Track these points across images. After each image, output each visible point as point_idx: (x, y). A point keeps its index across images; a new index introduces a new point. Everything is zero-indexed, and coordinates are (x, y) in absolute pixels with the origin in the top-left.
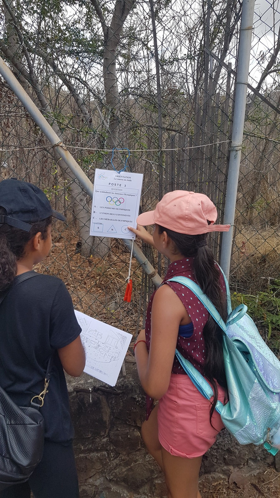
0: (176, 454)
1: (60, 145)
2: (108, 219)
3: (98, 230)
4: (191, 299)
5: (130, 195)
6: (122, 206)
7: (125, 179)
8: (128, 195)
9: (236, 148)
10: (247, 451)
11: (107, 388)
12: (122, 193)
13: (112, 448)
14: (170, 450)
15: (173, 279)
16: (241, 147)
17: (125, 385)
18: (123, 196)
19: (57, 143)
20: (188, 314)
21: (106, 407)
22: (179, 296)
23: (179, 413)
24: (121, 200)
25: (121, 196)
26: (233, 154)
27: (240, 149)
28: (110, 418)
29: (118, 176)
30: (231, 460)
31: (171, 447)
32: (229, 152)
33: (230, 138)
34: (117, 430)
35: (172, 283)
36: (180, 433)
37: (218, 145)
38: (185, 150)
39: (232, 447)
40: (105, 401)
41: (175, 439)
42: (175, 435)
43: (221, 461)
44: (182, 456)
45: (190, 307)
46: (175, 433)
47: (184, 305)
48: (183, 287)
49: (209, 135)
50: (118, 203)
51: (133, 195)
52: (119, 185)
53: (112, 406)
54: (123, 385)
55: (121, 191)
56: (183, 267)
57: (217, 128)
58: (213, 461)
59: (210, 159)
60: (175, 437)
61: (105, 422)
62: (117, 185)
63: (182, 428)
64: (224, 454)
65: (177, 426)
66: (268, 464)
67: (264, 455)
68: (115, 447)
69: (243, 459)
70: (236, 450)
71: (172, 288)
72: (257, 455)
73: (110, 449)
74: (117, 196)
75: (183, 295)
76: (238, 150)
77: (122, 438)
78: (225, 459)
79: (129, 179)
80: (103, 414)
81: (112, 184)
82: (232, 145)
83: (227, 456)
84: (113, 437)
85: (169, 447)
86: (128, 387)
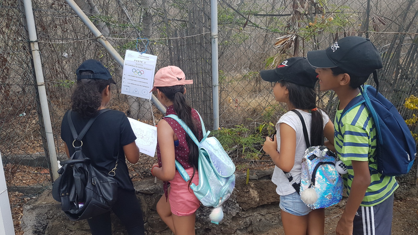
0: (181, 215)
1: (101, 37)
2: (133, 84)
3: (127, 90)
4: (177, 125)
5: (148, 69)
6: (142, 76)
7: (145, 58)
8: (146, 69)
9: (214, 37)
10: (235, 224)
11: (144, 191)
12: (143, 67)
13: (150, 229)
14: (177, 214)
15: (169, 116)
16: (217, 36)
17: (155, 188)
18: (143, 69)
19: (99, 36)
20: (175, 133)
21: (144, 203)
22: (170, 124)
23: (179, 190)
24: (142, 72)
25: (142, 69)
26: (213, 40)
27: (217, 37)
28: (147, 210)
29: (140, 56)
30: (225, 230)
31: (177, 212)
32: (211, 39)
33: (210, 30)
34: (152, 217)
35: (166, 118)
36: (181, 202)
37: (204, 35)
38: (184, 38)
39: (225, 222)
40: (143, 199)
41: (179, 206)
42: (179, 203)
43: (219, 232)
44: (184, 215)
45: (176, 129)
46: (178, 203)
47: (173, 128)
48: (172, 119)
49: (198, 29)
50: (140, 74)
51: (150, 69)
52: (141, 62)
53: (149, 203)
54: (154, 189)
55: (142, 66)
56: (172, 109)
57: (202, 24)
58: (214, 232)
59: (200, 44)
60: (179, 205)
61: (144, 213)
62: (139, 61)
63: (182, 198)
64: (221, 227)
65: (179, 198)
66: (249, 232)
67: (245, 226)
68: (151, 229)
69: (233, 230)
70: (228, 224)
71: (166, 120)
72: (241, 226)
73: (149, 230)
74: (139, 69)
75: (172, 123)
76: (215, 38)
77: (155, 222)
78: (221, 230)
79: (148, 59)
80: (142, 207)
81: (137, 61)
82: (212, 35)
83: (223, 228)
84: (150, 222)
85: (176, 212)
86: (158, 189)
